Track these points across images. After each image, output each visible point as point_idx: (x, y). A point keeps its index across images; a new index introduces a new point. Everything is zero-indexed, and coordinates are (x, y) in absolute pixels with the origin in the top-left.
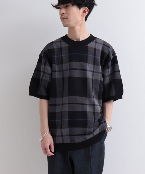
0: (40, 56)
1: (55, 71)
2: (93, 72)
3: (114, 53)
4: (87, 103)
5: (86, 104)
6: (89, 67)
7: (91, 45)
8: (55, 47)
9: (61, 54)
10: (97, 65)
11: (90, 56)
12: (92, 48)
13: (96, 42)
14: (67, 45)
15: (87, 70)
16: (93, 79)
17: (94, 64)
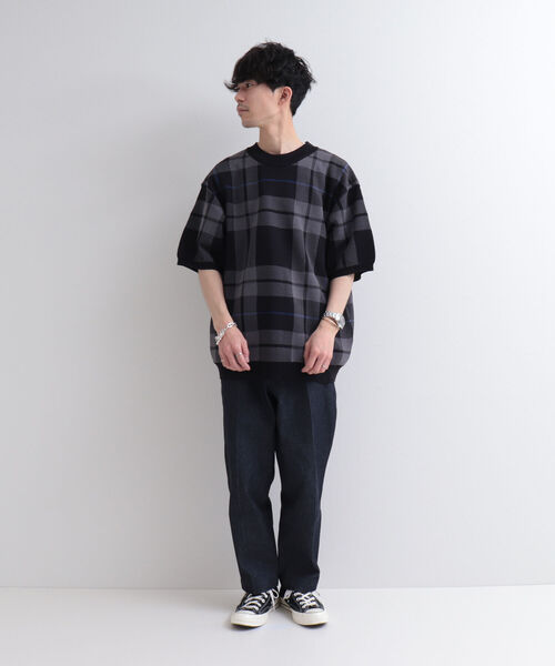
0: (203, 185)
1: (233, 217)
2: (307, 218)
3: (353, 179)
4: (293, 281)
5: (291, 283)
6: (299, 207)
7: (305, 163)
8: (233, 168)
9: (245, 183)
10: (316, 204)
11: (302, 185)
12: (306, 169)
13: (315, 158)
14: (256, 163)
15: (293, 214)
16: (305, 233)
17: (310, 202)
